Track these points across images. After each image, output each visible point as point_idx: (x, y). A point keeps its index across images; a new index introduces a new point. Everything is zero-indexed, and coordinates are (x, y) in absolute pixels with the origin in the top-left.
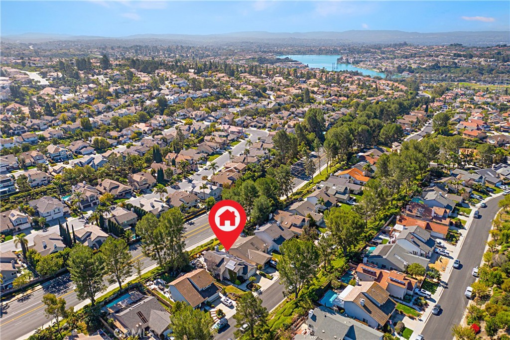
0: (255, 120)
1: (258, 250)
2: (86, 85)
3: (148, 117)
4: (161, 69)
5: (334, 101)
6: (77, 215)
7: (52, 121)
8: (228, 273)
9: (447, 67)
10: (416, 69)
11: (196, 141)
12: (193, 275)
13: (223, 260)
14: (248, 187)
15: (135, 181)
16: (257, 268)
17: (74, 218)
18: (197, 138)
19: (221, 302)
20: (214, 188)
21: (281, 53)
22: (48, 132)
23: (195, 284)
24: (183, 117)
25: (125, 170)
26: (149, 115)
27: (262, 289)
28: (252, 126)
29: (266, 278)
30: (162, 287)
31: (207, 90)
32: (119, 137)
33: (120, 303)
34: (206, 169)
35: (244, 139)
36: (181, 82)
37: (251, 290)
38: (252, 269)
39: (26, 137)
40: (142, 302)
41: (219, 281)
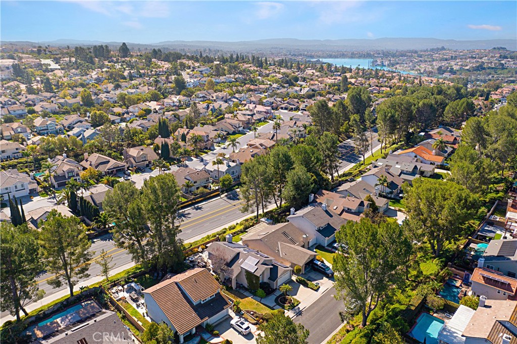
0: (286, 102)
1: (294, 243)
2: (100, 70)
3: (162, 97)
4: (184, 59)
5: (374, 92)
6: (48, 194)
7: (51, 97)
8: (245, 278)
9: (493, 68)
10: (458, 71)
11: (215, 120)
12: (185, 277)
13: (237, 256)
14: (279, 155)
15: (131, 156)
16: (293, 271)
17: (42, 198)
18: (216, 118)
19: (231, 326)
20: (232, 164)
21: (312, 57)
22: (40, 106)
23: (187, 292)
24: (202, 99)
25: (122, 145)
26: (163, 95)
27: (301, 307)
28: (282, 108)
29: (308, 287)
30: (136, 296)
31: (232, 76)
32: (123, 114)
33: (59, 320)
34: (224, 148)
35: (273, 120)
36: (203, 69)
37: (283, 307)
38: (286, 271)
39: (12, 109)
40: (91, 322)
41: (229, 289)
